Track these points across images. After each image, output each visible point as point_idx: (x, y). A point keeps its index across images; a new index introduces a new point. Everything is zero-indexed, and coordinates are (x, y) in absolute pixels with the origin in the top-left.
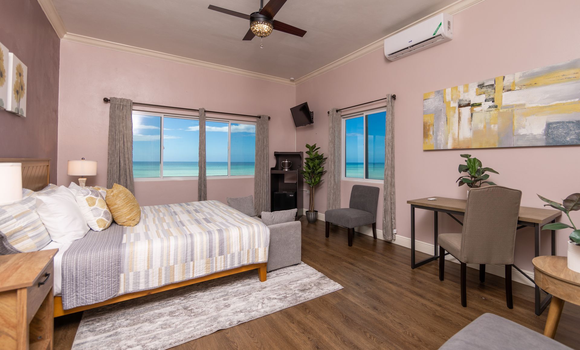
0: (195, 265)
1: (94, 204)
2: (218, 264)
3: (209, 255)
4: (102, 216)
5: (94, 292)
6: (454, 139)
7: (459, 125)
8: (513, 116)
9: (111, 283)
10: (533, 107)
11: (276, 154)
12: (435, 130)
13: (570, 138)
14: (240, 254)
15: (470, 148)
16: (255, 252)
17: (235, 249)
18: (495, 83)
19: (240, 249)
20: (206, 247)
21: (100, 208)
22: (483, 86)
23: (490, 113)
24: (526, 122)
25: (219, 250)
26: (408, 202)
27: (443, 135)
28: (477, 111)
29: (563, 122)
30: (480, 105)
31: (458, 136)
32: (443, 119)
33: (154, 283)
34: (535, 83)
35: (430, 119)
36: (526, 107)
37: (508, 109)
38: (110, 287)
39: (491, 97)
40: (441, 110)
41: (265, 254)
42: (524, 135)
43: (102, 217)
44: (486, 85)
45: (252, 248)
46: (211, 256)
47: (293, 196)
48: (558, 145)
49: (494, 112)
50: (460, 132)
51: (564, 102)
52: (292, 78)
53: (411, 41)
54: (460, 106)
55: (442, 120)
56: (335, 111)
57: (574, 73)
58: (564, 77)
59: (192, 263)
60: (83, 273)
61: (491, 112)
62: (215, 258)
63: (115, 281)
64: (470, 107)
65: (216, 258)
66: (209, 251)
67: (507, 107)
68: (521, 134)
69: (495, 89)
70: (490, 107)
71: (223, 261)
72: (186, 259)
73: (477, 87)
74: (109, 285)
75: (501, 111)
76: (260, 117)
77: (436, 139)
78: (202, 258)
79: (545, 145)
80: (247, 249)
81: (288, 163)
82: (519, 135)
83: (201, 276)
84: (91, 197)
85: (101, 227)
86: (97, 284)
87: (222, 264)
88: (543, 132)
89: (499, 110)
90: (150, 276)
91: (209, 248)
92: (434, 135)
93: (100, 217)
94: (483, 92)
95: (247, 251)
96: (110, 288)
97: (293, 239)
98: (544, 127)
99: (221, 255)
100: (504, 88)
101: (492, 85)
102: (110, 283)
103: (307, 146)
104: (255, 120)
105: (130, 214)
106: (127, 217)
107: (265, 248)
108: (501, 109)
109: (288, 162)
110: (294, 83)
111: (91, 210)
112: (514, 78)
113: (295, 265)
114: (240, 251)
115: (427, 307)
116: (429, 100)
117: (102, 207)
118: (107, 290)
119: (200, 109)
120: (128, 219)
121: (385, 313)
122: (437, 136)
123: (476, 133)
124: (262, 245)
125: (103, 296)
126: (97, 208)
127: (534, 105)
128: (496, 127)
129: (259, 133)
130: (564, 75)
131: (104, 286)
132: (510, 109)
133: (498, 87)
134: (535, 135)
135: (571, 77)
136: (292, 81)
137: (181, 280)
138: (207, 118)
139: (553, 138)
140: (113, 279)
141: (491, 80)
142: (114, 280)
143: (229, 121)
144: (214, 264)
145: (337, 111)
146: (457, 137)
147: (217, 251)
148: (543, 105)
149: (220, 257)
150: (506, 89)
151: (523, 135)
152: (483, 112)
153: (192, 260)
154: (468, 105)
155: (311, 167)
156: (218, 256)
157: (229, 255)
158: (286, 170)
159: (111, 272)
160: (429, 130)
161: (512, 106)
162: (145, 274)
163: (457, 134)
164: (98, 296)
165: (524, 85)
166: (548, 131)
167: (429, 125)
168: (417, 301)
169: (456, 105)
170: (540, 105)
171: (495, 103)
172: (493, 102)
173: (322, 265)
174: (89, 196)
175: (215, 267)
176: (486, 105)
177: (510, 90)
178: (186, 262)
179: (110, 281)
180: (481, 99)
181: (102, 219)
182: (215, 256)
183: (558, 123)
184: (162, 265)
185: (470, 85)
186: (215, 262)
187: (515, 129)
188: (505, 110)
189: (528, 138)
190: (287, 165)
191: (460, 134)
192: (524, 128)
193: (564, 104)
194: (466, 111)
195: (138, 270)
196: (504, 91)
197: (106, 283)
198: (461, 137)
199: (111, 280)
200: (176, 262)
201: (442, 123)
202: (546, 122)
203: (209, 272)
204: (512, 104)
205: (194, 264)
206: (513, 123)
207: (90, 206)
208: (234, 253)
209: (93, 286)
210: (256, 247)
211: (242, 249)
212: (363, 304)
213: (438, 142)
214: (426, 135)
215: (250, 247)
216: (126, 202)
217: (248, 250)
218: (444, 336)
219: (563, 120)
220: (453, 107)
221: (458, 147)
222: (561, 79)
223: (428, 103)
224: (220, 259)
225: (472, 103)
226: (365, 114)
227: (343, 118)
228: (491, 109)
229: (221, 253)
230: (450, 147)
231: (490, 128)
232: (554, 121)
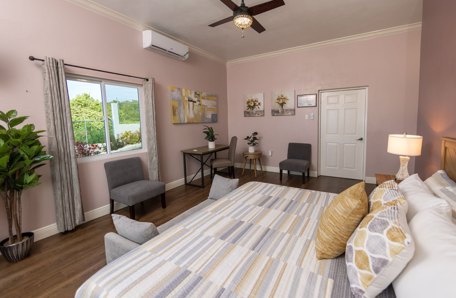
6: (187, 118)
7: (189, 110)
12: (179, 111)
13: (215, 120)
23: (199, 107)
28: (195, 105)
30: (195, 102)
32: (182, 106)
34: (209, 99)
35: (176, 104)
36: (207, 107)
39: (199, 99)
40: (181, 100)
42: (208, 118)
44: (197, 93)
53: (172, 49)
54: (189, 101)
57: (216, 99)
64: (192, 102)
67: (203, 106)
73: (194, 93)
77: (180, 117)
79: (212, 122)
82: (206, 118)
88: (211, 117)
94: (196, 96)
98: (211, 115)
100: (202, 97)
101: (199, 95)
112: (204, 94)
116: (175, 92)
122: (180, 115)
123: (195, 115)
127: (209, 107)
128: (201, 113)
130: (214, 99)
148: (211, 107)
154: (192, 101)
160: (175, 111)
161: (205, 106)
163: (188, 115)
165: (207, 98)
167: (176, 108)
169: (187, 99)
171: (200, 103)
176: (198, 103)
177: (204, 99)
180: (195, 99)
185: (192, 91)
187: (205, 115)
192: (207, 115)
194: (191, 103)
196: (202, 99)
198: (190, 117)
206: (205, 112)
214: (174, 114)
219: (215, 114)
221: (189, 122)
223: (174, 94)
230: (186, 122)
231: (199, 114)
232: (213, 113)
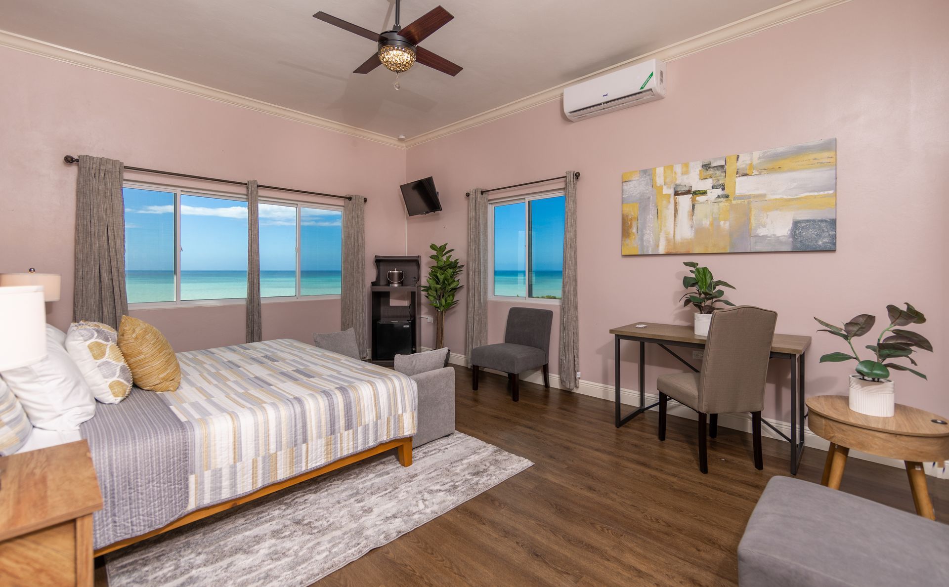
0: (310, 449)
1: (103, 354)
2: (345, 445)
3: (329, 431)
4: (118, 374)
5: (145, 511)
6: (668, 240)
7: (675, 220)
8: (750, 211)
9: (175, 494)
10: (776, 199)
11: (377, 259)
12: (639, 226)
13: (822, 241)
14: (376, 424)
15: (691, 252)
16: (398, 419)
17: (369, 417)
18: (726, 163)
19: (376, 417)
20: (325, 418)
21: (113, 362)
22: (709, 167)
23: (719, 205)
24: (767, 218)
25: (345, 422)
26: (611, 331)
27: (652, 235)
28: (701, 201)
29: (814, 221)
30: (704, 193)
31: (674, 236)
32: (653, 211)
33: (246, 486)
34: (780, 168)
35: (632, 210)
36: (766, 199)
37: (742, 200)
38: (172, 501)
39: (721, 182)
40: (649, 198)
41: (413, 422)
42: (765, 237)
43: (118, 377)
44: (713, 165)
45: (393, 414)
46: (333, 432)
47: (408, 326)
48: (808, 250)
49: (724, 203)
50: (676, 230)
51: (816, 194)
52: (402, 137)
53: (607, 95)
54: (677, 194)
55: (650, 212)
56: (480, 193)
57: (829, 157)
58: (816, 161)
59: (304, 446)
60: (124, 480)
61: (721, 204)
62: (339, 435)
63: (181, 489)
64: (691, 196)
65: (341, 435)
66: (329, 423)
67: (741, 197)
68: (761, 235)
69: (725, 172)
70: (719, 197)
71: (351, 439)
72: (296, 441)
73: (700, 168)
74: (171, 497)
75: (734, 202)
76: (350, 199)
77: (642, 240)
78: (320, 436)
79: (791, 250)
80: (386, 416)
81: (399, 274)
82: (757, 236)
83: (318, 467)
84: (97, 342)
85: (118, 396)
86: (150, 497)
87: (350, 444)
88: (789, 232)
89: (731, 201)
90: (239, 474)
91: (329, 419)
92: (639, 233)
93: (115, 379)
94: (708, 175)
95: (386, 420)
96: (174, 502)
97: (445, 395)
98: (790, 226)
99: (348, 429)
100: (739, 171)
101: (722, 167)
102: (173, 493)
103: (433, 247)
104: (341, 202)
105: (166, 369)
106: (162, 376)
107: (413, 413)
108: (734, 200)
109: (398, 272)
110: (404, 145)
111: (98, 367)
112: (751, 159)
113: (446, 436)
114: (377, 420)
115: (659, 478)
116: (631, 183)
117: (117, 359)
118: (168, 506)
119: (248, 182)
120: (163, 379)
121: (607, 494)
122: (643, 235)
123: (699, 231)
124: (408, 409)
125: (162, 518)
126: (107, 363)
127: (778, 197)
128: (727, 224)
129: (349, 224)
130: (815, 159)
131: (163, 499)
132: (746, 201)
133: (730, 169)
134: (779, 237)
135: (824, 162)
136: (401, 140)
137: (288, 476)
138: (260, 198)
139: (801, 242)
140: (177, 486)
141: (720, 159)
142: (180, 487)
143: (297, 204)
144: (339, 445)
145: (482, 193)
146: (672, 237)
147: (341, 422)
148: (789, 197)
149: (346, 433)
150: (741, 172)
151: (763, 236)
152: (709, 202)
153: (305, 441)
154: (688, 192)
155: (441, 280)
156: (344, 431)
157: (360, 429)
158: (396, 285)
159: (174, 475)
160: (631, 226)
161: (749, 197)
162: (230, 471)
163: (672, 232)
164: (153, 519)
165: (765, 169)
166: (795, 232)
167: (631, 220)
168: (643, 472)
169: (671, 192)
170: (785, 197)
171: (726, 192)
172: (723, 189)
173: (487, 433)
174: (93, 340)
175: (339, 450)
176: (713, 194)
177: (746, 175)
178: (295, 445)
179: (173, 490)
180: (707, 184)
181: (118, 381)
182: (340, 432)
183: (808, 221)
184: (257, 454)
185: (692, 164)
186: (339, 442)
187: (753, 228)
188: (739, 201)
189: (769, 240)
190: (396, 277)
191: (676, 233)
192: (764, 227)
193: (815, 197)
194: (685, 201)
195: (219, 467)
196: (737, 175)
197: (167, 494)
198: (678, 238)
199: (175, 488)
200: (279, 447)
201: (651, 216)
202: (793, 220)
203: (332, 459)
204: (749, 194)
205: (307, 448)
206: (749, 220)
207: (96, 358)
208: (368, 424)
209: (144, 502)
210: (400, 412)
211: (378, 417)
212: (573, 485)
213: (645, 243)
214: (626, 232)
215: (390, 414)
216: (158, 348)
217: (388, 418)
218: (696, 516)
219: (815, 219)
220: (666, 194)
221: (674, 252)
222: (812, 164)
223: (629, 187)
224: (347, 435)
225: (693, 190)
226: (528, 199)
227: (490, 204)
228: (720, 200)
229: (348, 426)
230: (662, 250)
231: (719, 226)
232: (800, 217)
